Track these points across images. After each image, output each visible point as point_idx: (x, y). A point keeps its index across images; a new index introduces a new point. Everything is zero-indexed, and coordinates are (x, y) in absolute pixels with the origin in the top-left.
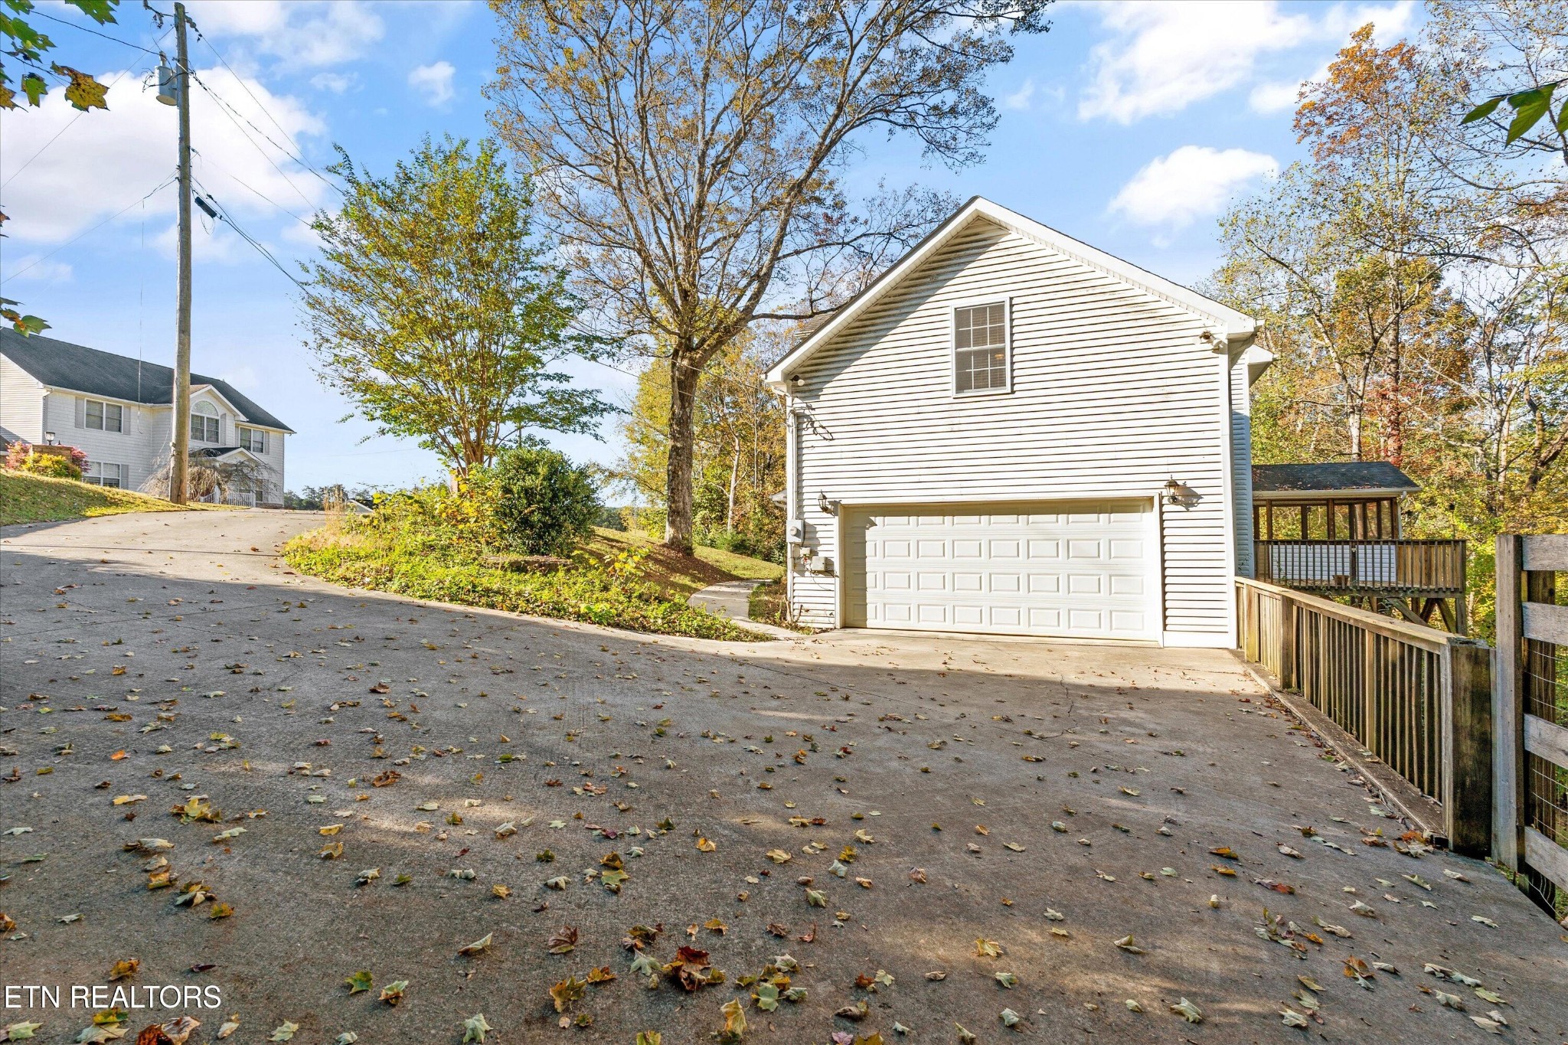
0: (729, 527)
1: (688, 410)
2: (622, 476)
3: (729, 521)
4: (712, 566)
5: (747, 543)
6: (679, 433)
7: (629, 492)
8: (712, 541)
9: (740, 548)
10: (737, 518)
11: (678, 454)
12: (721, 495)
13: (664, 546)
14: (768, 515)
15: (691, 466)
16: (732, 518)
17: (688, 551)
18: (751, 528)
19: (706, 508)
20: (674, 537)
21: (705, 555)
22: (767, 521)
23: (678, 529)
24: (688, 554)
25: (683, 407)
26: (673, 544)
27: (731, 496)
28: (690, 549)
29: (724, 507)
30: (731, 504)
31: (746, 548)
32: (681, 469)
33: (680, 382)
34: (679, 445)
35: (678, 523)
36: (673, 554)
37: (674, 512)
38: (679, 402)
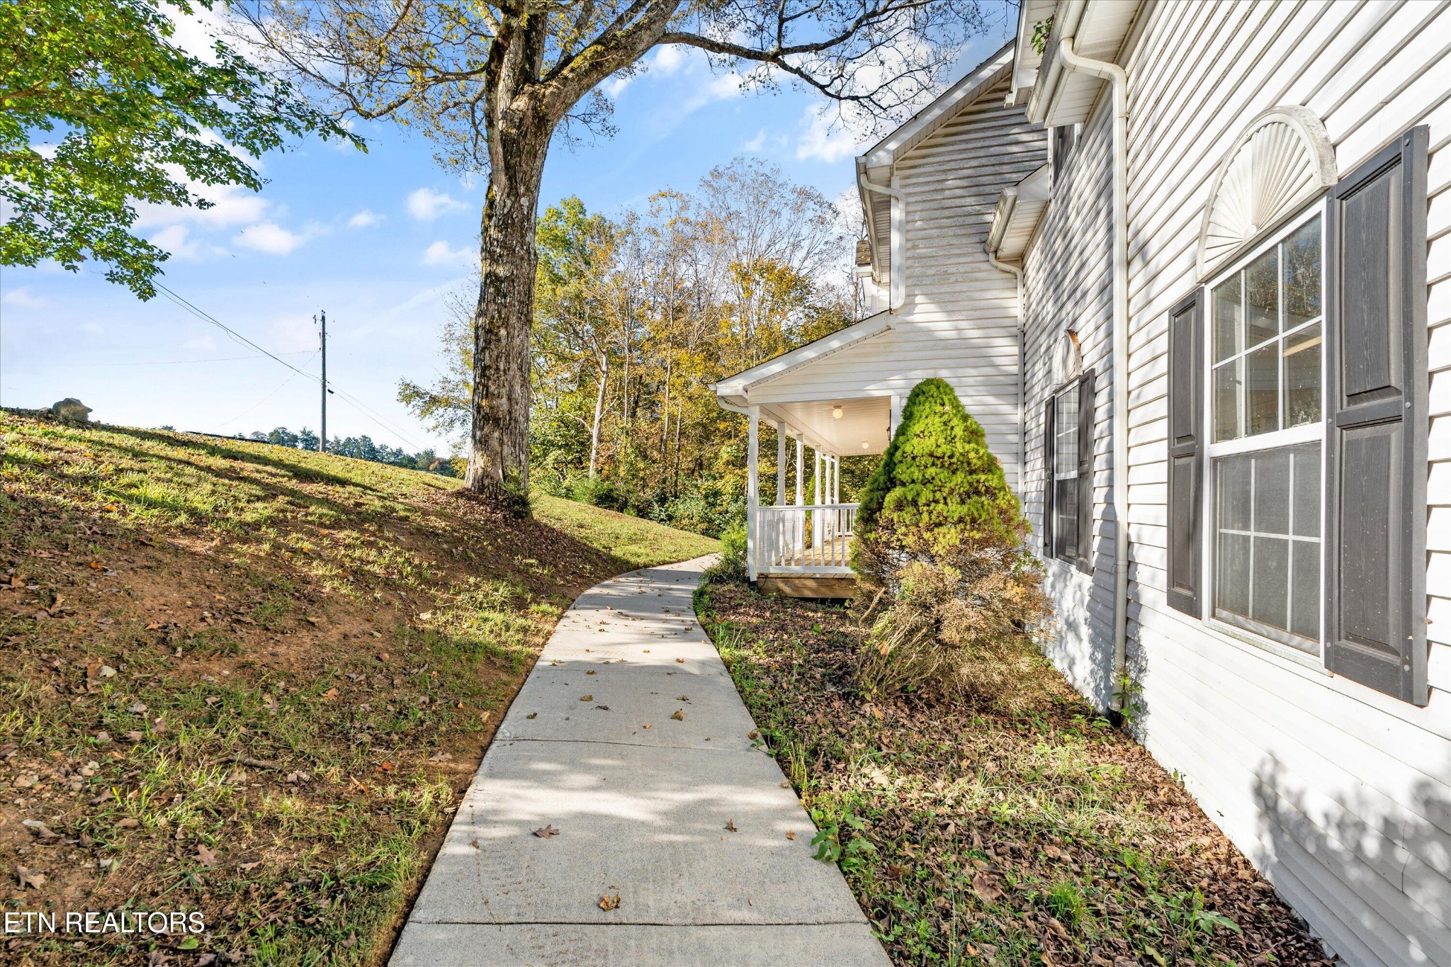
0: (592, 473)
1: (524, 201)
2: (448, 404)
3: (592, 464)
4: (572, 540)
5: (614, 494)
6: (503, 245)
7: (457, 424)
8: (568, 489)
9: (607, 500)
10: (601, 460)
11: (498, 291)
12: (581, 429)
13: (459, 494)
14: (645, 457)
15: (529, 322)
16: (596, 460)
17: (518, 507)
18: (622, 474)
19: (560, 447)
20: (486, 474)
21: (557, 512)
22: (641, 465)
23: (495, 457)
24: (518, 515)
25: (512, 192)
26: (483, 490)
27: (595, 432)
28: (524, 502)
29: (585, 445)
30: (595, 441)
31: (615, 500)
32: (506, 324)
33: (506, 141)
34: (501, 271)
35: (495, 443)
36: (480, 514)
37: (486, 418)
38: (503, 179)
